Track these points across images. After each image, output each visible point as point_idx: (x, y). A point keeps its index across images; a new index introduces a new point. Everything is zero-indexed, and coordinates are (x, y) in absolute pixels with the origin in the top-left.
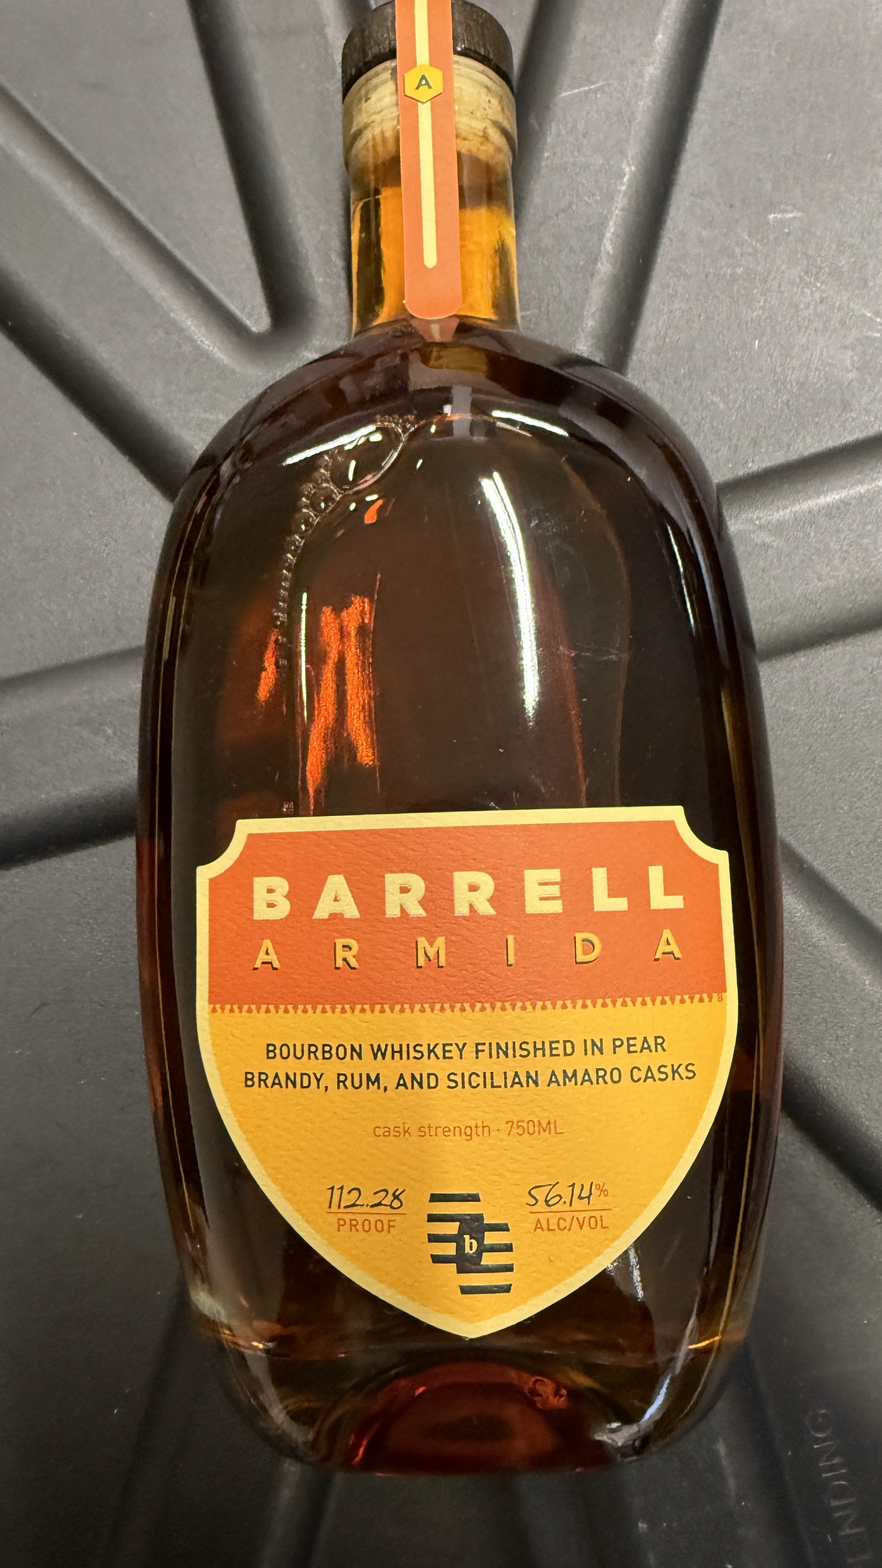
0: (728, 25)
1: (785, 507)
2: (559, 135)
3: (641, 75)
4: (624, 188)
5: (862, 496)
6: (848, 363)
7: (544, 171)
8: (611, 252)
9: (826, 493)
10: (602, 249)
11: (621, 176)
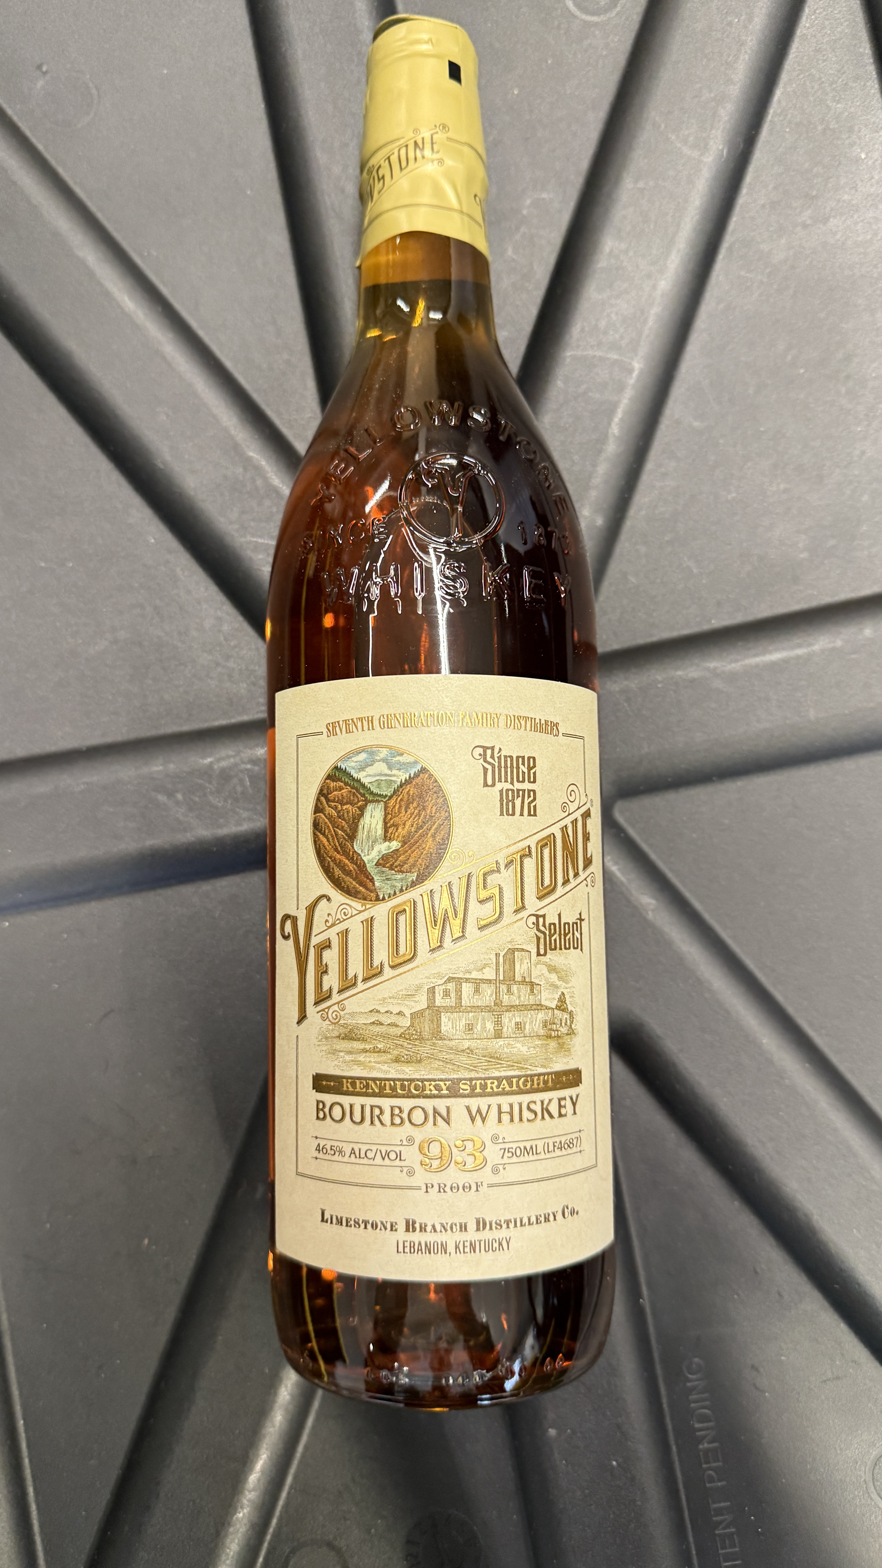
0: (730, 249)
1: (736, 661)
2: (583, 330)
3: (654, 287)
4: (632, 381)
5: (798, 657)
6: (801, 545)
7: (568, 360)
8: (617, 434)
9: (770, 652)
10: (610, 431)
11: (630, 371)
